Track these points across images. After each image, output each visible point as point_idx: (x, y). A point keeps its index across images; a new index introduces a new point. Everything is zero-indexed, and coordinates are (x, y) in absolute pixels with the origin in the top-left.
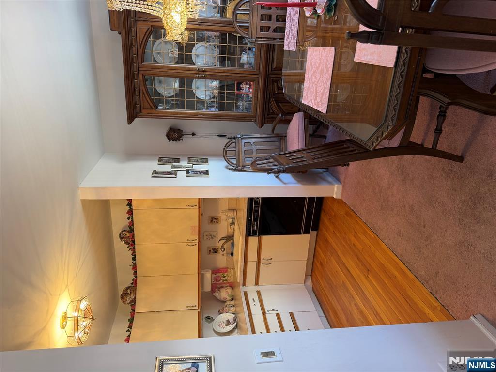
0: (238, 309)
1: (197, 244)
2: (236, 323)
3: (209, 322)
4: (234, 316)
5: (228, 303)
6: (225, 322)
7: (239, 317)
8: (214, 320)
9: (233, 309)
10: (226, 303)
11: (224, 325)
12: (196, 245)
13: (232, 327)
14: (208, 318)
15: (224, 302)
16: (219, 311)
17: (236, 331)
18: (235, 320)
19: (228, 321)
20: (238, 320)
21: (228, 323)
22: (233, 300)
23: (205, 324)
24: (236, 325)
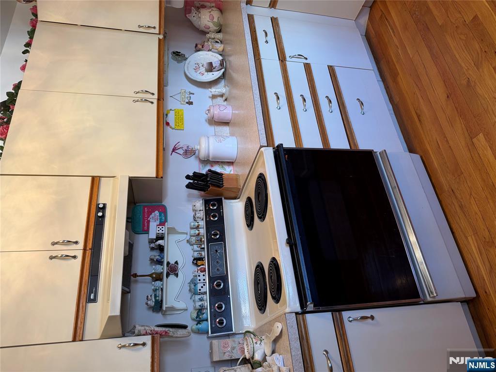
0: (228, 48)
2: (223, 70)
3: (179, 62)
4: (221, 58)
5: (212, 35)
6: (205, 65)
7: (229, 61)
8: (187, 58)
9: (220, 47)
10: (208, 36)
11: (203, 70)
13: (216, 75)
14: (177, 54)
15: (204, 33)
16: (196, 46)
17: (223, 83)
18: (222, 64)
19: (211, 64)
20: (228, 65)
21: (210, 68)
22: (219, 32)
23: (172, 63)
24: (224, 74)
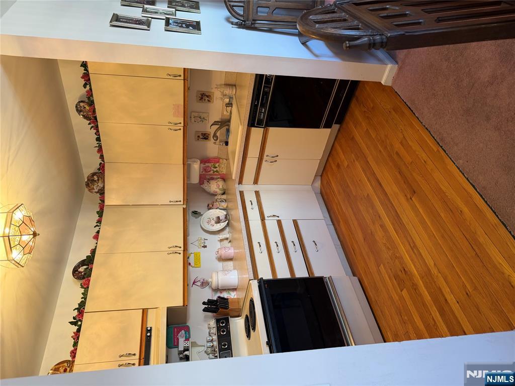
0: (230, 205)
1: (182, 128)
2: (227, 221)
3: (196, 218)
4: (225, 213)
5: (219, 197)
6: (215, 219)
7: (231, 214)
8: (202, 215)
9: (224, 205)
10: (216, 197)
11: (213, 222)
12: (180, 129)
13: (223, 225)
14: (195, 213)
15: (214, 195)
16: (208, 206)
17: (227, 229)
18: (226, 217)
19: (218, 218)
20: (230, 218)
21: (218, 220)
22: (224, 194)
23: (192, 219)
24: (228, 223)
